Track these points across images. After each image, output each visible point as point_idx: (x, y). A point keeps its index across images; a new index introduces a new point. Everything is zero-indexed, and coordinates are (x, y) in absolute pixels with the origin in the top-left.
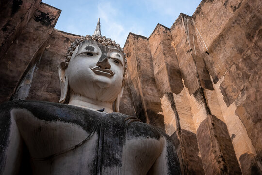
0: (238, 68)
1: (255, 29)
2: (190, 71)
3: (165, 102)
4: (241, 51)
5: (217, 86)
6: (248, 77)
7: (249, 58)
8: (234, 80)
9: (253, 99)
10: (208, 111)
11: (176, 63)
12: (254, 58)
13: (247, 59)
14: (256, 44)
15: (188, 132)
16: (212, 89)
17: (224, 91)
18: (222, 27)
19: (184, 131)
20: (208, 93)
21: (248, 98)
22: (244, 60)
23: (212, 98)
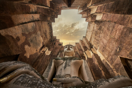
0: (96, 42)
1: (96, 33)
2: (87, 46)
3: (84, 53)
4: (95, 39)
5: (93, 47)
6: (98, 43)
7: (97, 39)
8: (96, 45)
9: (101, 47)
10: (93, 53)
11: (84, 45)
12: (98, 39)
13: (97, 40)
14: (97, 36)
15: (90, 58)
16: (93, 48)
17: (95, 48)
18: (90, 36)
19: (89, 58)
20: (92, 49)
21: (100, 47)
22: (96, 40)
23: (93, 50)
